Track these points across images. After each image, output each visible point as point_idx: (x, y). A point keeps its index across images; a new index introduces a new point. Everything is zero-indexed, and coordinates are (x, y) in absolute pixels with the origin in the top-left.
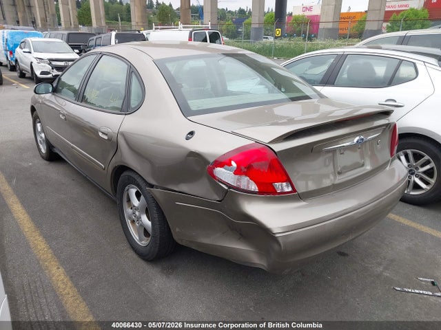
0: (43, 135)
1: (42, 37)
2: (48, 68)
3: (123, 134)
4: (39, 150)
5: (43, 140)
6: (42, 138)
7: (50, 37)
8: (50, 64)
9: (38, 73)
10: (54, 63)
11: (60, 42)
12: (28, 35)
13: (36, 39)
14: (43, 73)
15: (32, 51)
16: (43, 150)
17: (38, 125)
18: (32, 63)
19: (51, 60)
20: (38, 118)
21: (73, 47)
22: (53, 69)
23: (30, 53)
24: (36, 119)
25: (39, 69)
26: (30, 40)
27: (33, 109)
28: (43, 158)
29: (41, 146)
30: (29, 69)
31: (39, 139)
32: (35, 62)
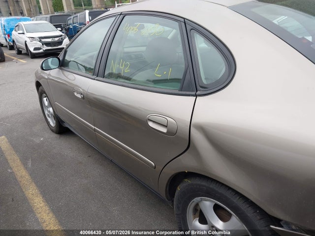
0: (51, 109)
1: (30, 20)
2: (39, 45)
3: (202, 129)
4: (48, 123)
5: (52, 114)
6: (49, 112)
7: (36, 20)
8: (40, 41)
9: (32, 49)
10: (43, 40)
11: (45, 23)
12: (20, 20)
13: (26, 23)
14: (35, 49)
15: (25, 32)
16: (52, 123)
17: (45, 99)
18: (26, 41)
19: (41, 38)
20: (45, 93)
21: (57, 26)
22: (43, 45)
23: (24, 34)
24: (41, 94)
25: (32, 46)
26: (22, 23)
27: (38, 85)
28: (52, 131)
29: (49, 119)
30: (24, 46)
31: (46, 112)
32: (28, 41)
